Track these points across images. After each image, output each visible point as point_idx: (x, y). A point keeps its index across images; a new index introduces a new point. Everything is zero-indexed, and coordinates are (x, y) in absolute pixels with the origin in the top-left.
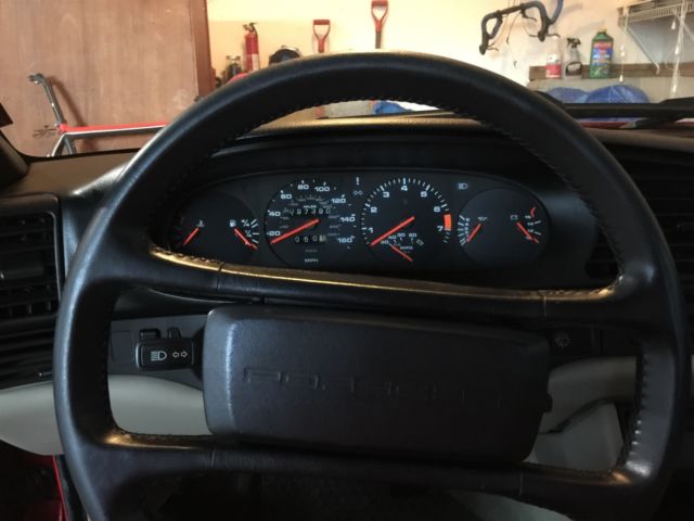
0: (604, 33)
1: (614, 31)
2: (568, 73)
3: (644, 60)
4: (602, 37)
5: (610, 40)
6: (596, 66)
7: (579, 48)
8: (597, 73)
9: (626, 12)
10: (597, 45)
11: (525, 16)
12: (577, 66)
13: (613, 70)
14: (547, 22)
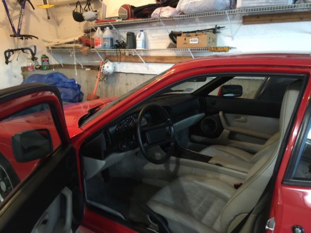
0: (45, 55)
1: (48, 55)
2: (36, 69)
3: (57, 63)
4: (44, 57)
5: (48, 58)
6: (45, 66)
7: (38, 60)
8: (45, 68)
9: (50, 48)
10: (44, 59)
11: (24, 52)
12: (39, 66)
13: (50, 67)
14: (33, 54)
